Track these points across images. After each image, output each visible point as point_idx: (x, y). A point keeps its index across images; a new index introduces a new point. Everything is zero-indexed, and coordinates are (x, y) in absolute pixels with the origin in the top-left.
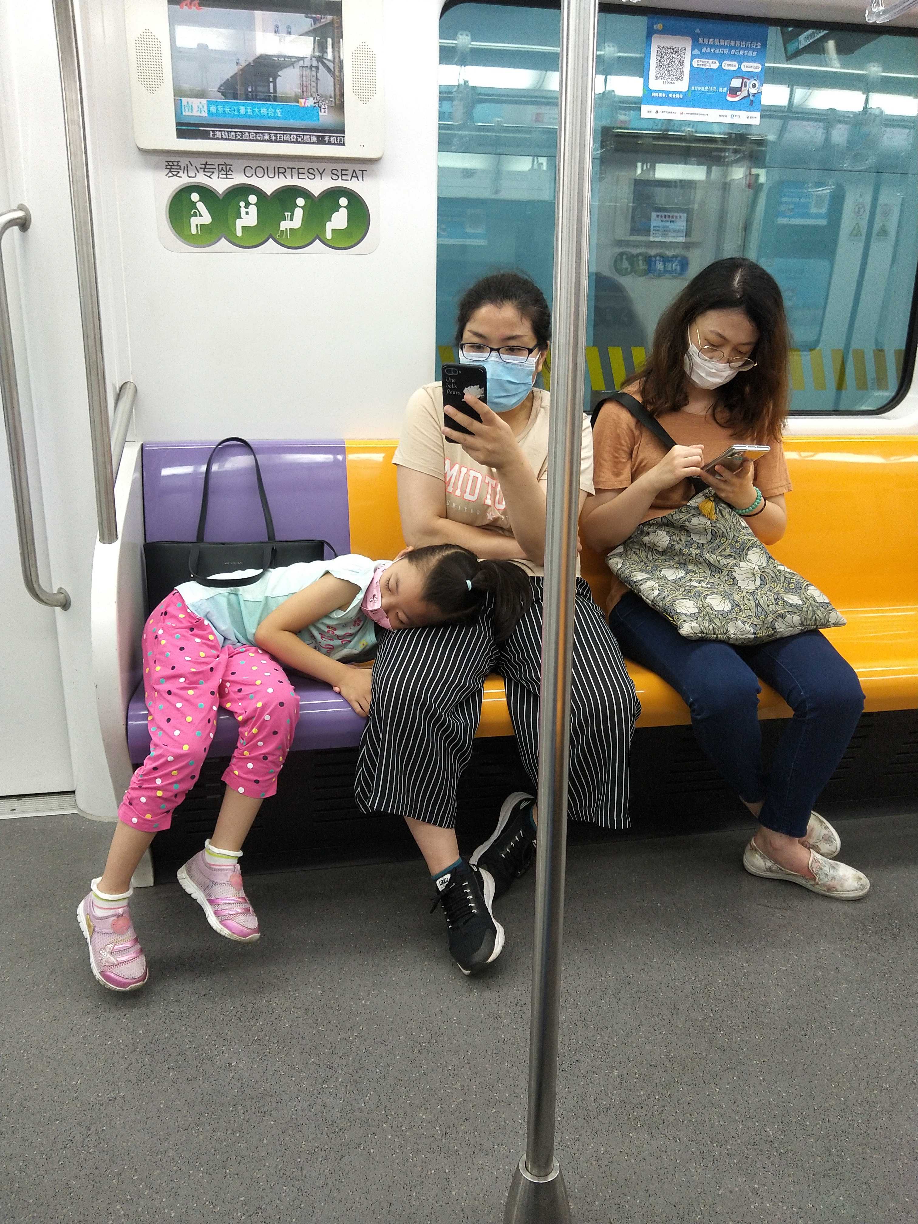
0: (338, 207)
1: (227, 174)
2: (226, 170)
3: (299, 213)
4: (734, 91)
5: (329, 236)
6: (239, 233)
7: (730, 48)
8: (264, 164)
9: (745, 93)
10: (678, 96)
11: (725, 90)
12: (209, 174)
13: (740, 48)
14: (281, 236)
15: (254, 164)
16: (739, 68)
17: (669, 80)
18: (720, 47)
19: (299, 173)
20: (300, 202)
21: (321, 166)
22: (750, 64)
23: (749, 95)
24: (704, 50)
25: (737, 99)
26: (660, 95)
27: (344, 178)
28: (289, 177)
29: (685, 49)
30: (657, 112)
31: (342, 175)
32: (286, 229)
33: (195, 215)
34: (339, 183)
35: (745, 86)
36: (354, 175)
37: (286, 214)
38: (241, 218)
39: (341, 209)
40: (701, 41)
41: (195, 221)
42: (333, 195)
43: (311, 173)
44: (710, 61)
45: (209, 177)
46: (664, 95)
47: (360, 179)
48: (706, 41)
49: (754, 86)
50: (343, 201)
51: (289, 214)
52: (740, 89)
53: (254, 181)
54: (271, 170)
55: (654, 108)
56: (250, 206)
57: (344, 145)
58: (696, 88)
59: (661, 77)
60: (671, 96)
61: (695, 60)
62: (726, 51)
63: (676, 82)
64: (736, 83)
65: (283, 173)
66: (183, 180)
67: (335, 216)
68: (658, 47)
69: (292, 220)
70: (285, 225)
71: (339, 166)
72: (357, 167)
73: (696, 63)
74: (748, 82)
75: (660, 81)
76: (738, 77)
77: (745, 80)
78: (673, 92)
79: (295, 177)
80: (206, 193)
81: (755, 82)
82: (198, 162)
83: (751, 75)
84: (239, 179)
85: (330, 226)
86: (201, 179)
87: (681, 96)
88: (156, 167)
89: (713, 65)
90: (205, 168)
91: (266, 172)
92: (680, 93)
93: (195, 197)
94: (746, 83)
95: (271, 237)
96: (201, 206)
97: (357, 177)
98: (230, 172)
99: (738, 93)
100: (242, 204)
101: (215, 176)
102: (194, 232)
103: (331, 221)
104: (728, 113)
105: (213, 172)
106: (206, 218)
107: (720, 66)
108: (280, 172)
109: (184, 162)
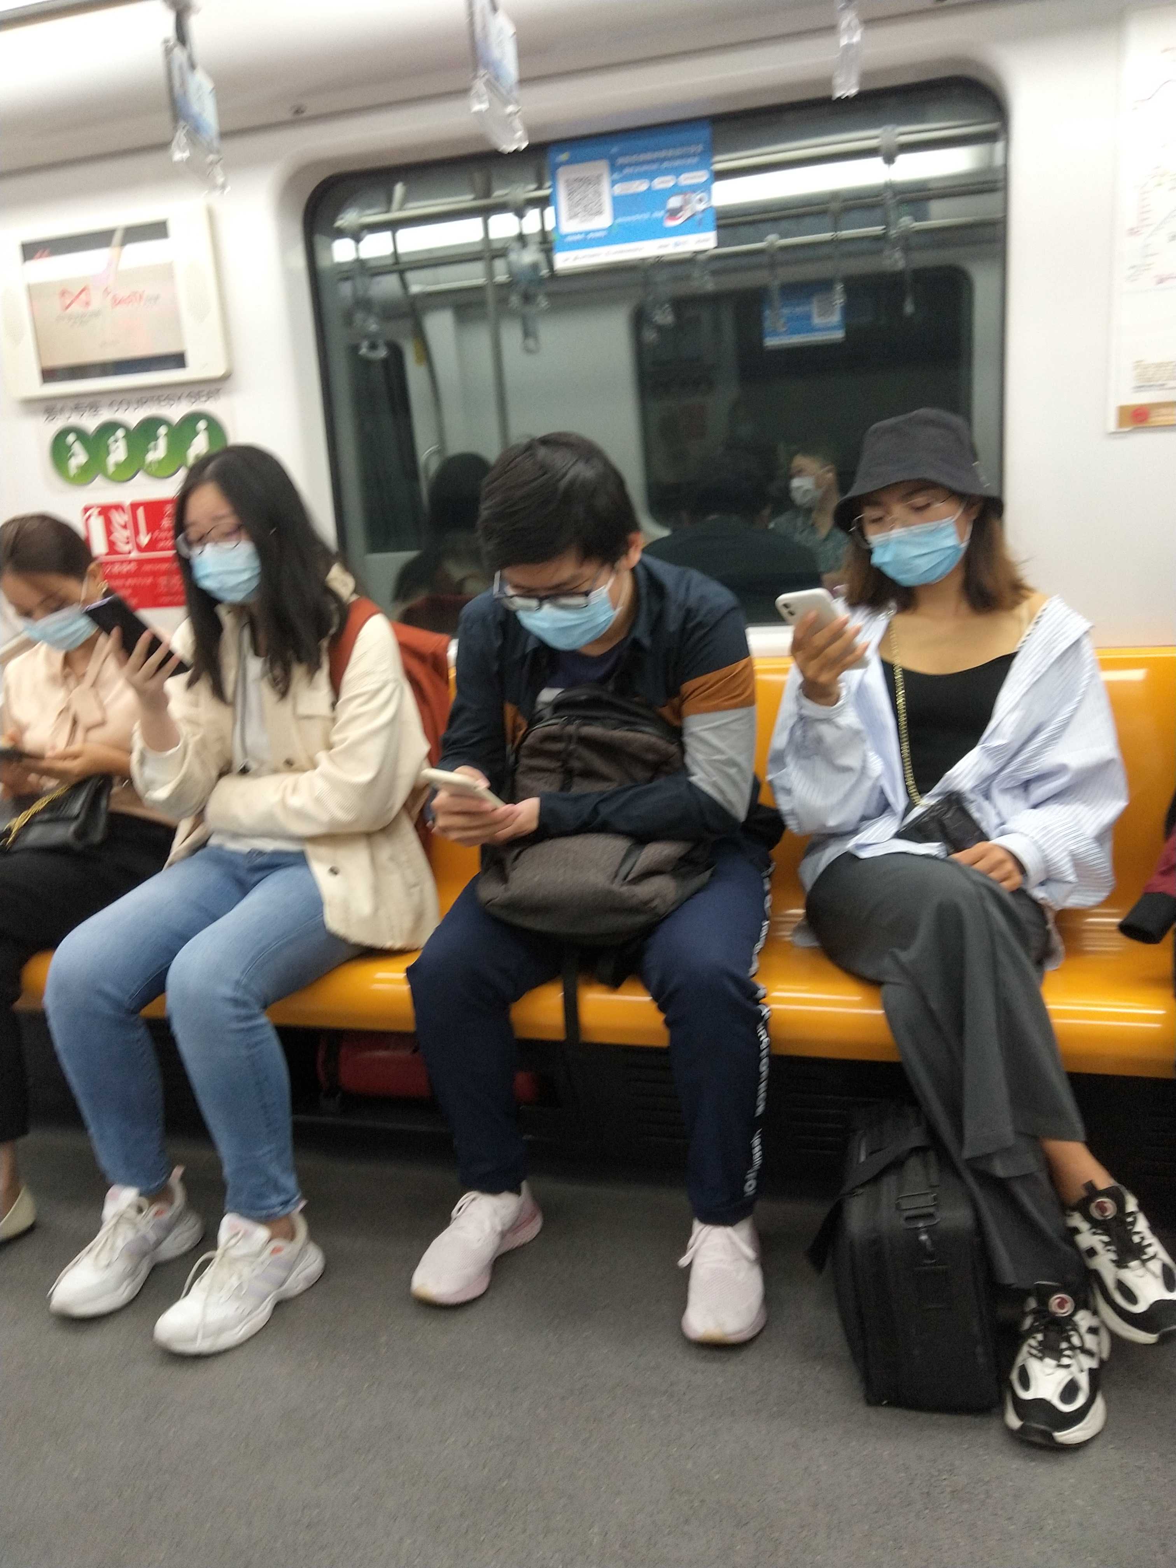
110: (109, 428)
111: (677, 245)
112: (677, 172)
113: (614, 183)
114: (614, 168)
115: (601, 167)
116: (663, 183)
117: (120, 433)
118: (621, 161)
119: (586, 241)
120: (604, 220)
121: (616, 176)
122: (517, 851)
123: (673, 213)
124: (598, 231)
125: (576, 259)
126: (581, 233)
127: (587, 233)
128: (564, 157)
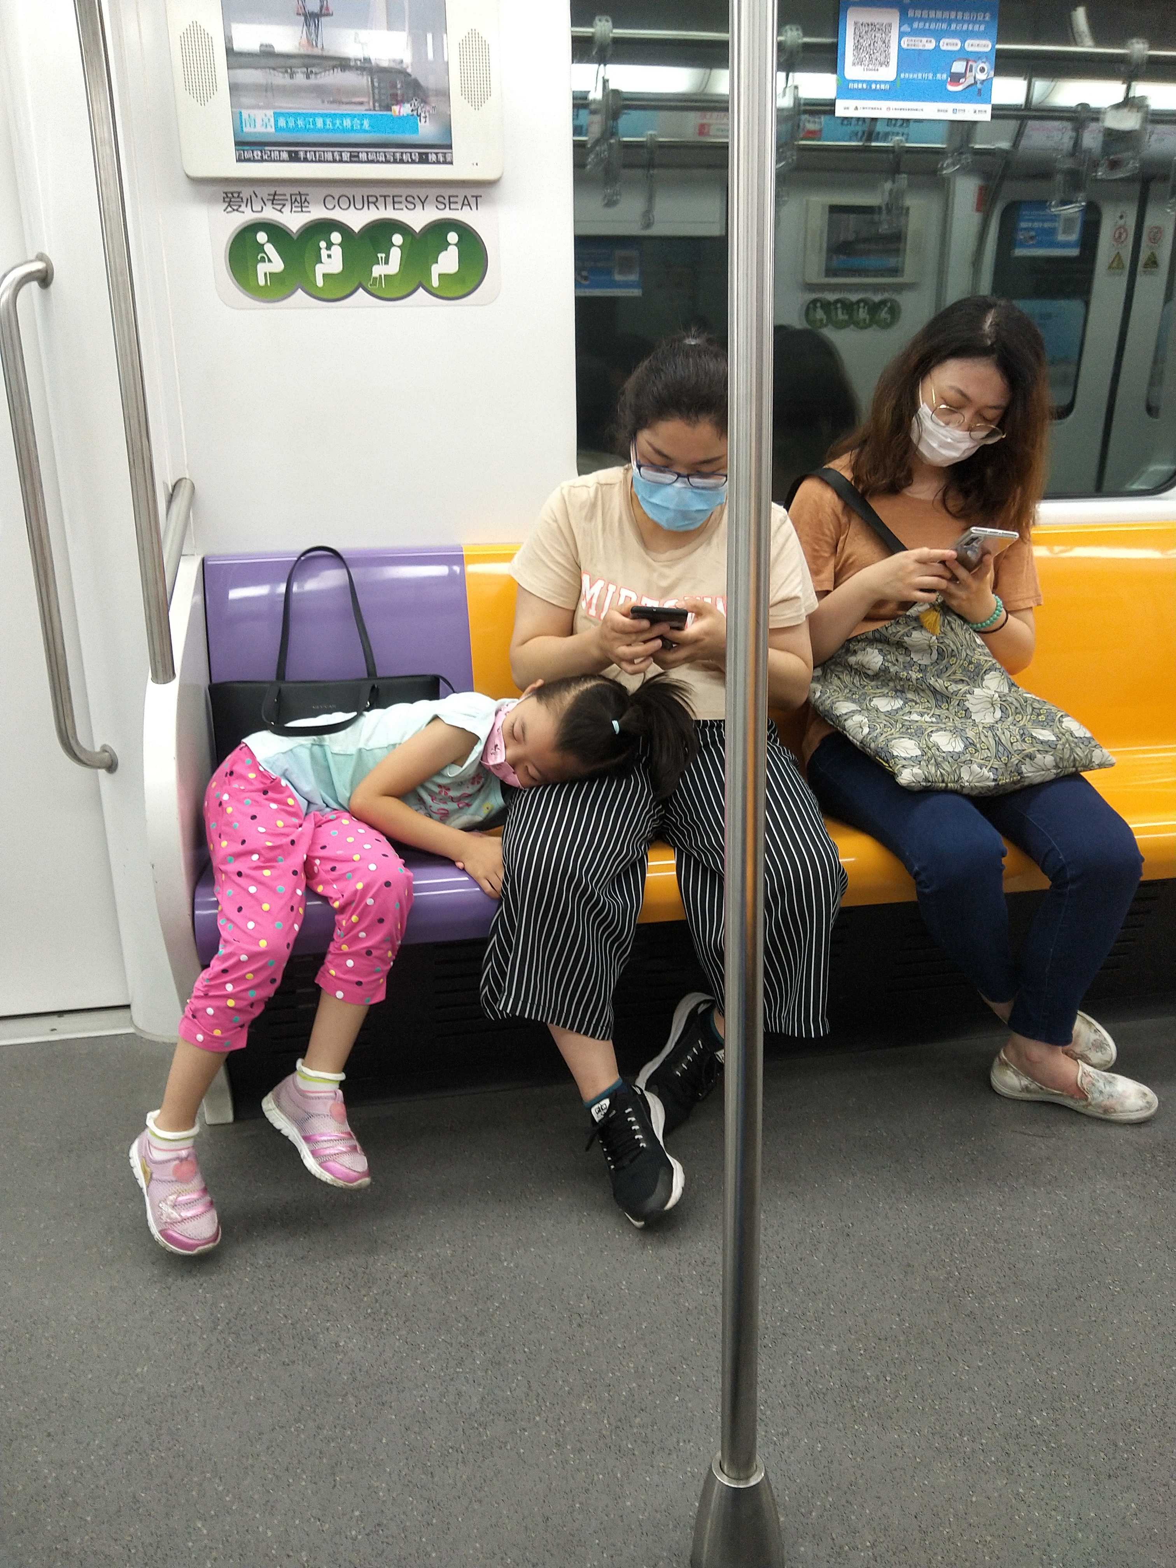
0: (445, 245)
1: (302, 207)
2: (301, 202)
3: (395, 254)
4: (956, 78)
5: (435, 282)
6: (320, 282)
7: (950, 22)
8: (349, 191)
9: (970, 80)
10: (883, 87)
11: (945, 76)
12: (279, 207)
13: (963, 21)
14: (374, 284)
15: (336, 192)
16: (962, 47)
17: (870, 66)
18: (937, 20)
19: (394, 202)
20: (397, 239)
21: (422, 192)
22: (976, 42)
23: (976, 82)
24: (915, 25)
25: (959, 88)
26: (860, 86)
27: (452, 206)
28: (382, 208)
29: (890, 25)
30: (856, 108)
31: (450, 203)
32: (380, 276)
33: (263, 260)
34: (447, 214)
35: (971, 71)
36: (466, 202)
37: (379, 255)
38: (321, 262)
39: (450, 248)
40: (911, 13)
41: (262, 269)
42: (439, 229)
43: (411, 202)
44: (924, 40)
45: (280, 211)
46: (865, 86)
47: (474, 207)
48: (918, 13)
49: (982, 70)
50: (453, 237)
51: (383, 255)
52: (963, 75)
53: (337, 215)
54: (358, 199)
55: (852, 103)
56: (333, 248)
57: (451, 163)
58: (907, 75)
59: (861, 62)
60: (873, 86)
61: (905, 40)
62: (944, 26)
63: (880, 69)
64: (958, 67)
65: (374, 203)
66: (246, 216)
67: (442, 256)
68: (856, 23)
69: (387, 262)
70: (378, 270)
71: (447, 192)
72: (470, 192)
73: (906, 43)
74: (974, 65)
75: (859, 68)
76: (960, 59)
77: (970, 63)
78: (876, 82)
79: (390, 207)
80: (276, 232)
81: (982, 65)
82: (264, 192)
83: (978, 56)
84: (317, 212)
85: (436, 270)
86: (270, 214)
87: (888, 87)
88: (211, 200)
89: (927, 44)
90: (274, 199)
91: (352, 202)
92: (885, 82)
93: (262, 237)
94: (971, 67)
95: (360, 285)
96: (270, 249)
97: (469, 205)
98: (306, 204)
99: (962, 80)
100: (323, 244)
101: (287, 209)
102: (262, 282)
103: (437, 262)
104: (950, 106)
105: (284, 205)
106: (277, 264)
107: (937, 47)
108: (369, 201)
109: (246, 192)
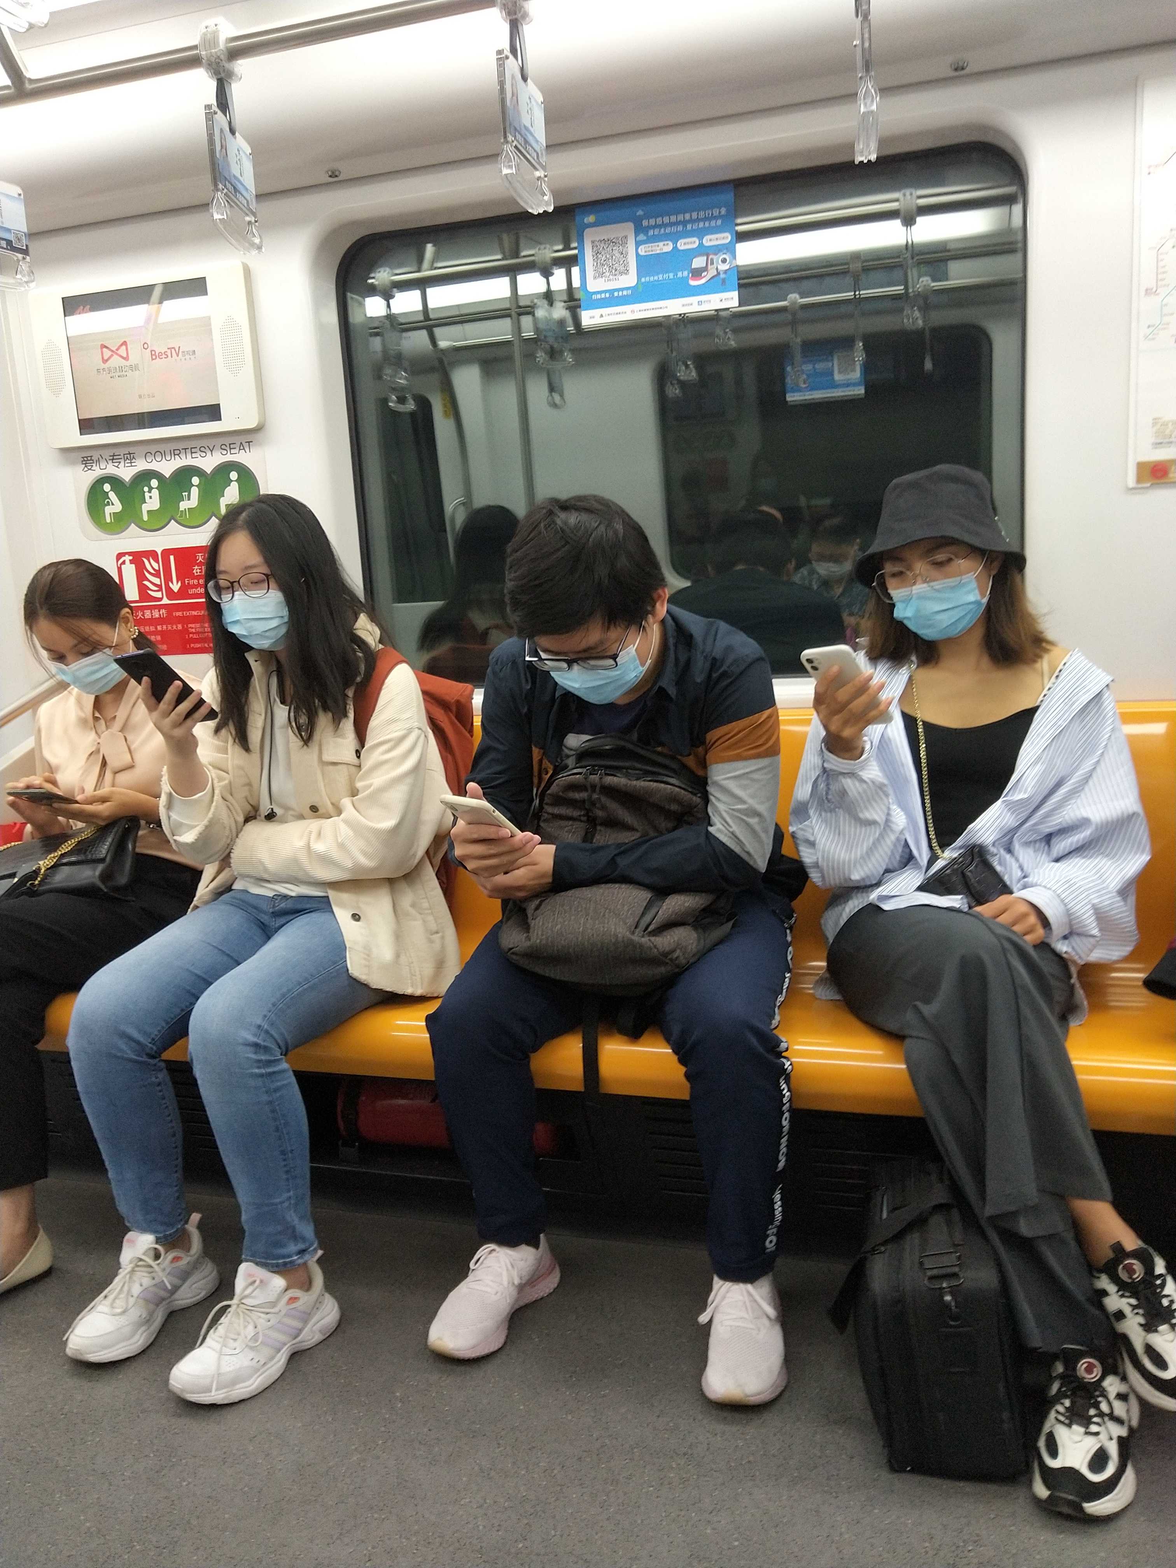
110: (144, 477)
111: (700, 303)
112: (700, 234)
113: (638, 244)
114: (639, 229)
115: (627, 229)
116: (687, 244)
117: (154, 483)
118: (645, 223)
119: (612, 299)
120: (630, 280)
121: (642, 237)
122: (537, 902)
123: (697, 273)
124: (622, 289)
125: (602, 316)
126: (605, 292)
127: (611, 292)
128: (591, 219)
